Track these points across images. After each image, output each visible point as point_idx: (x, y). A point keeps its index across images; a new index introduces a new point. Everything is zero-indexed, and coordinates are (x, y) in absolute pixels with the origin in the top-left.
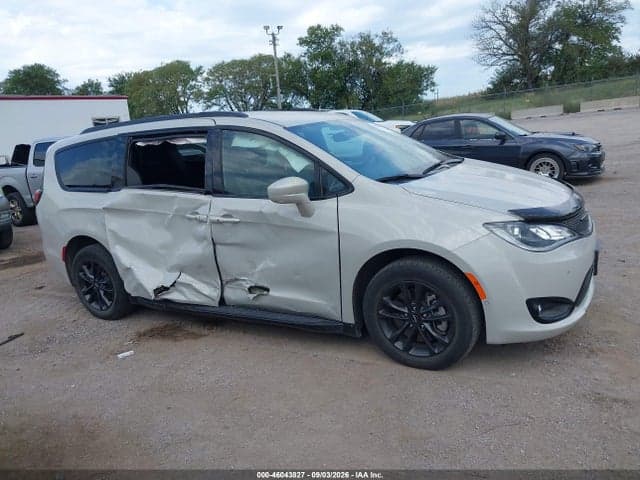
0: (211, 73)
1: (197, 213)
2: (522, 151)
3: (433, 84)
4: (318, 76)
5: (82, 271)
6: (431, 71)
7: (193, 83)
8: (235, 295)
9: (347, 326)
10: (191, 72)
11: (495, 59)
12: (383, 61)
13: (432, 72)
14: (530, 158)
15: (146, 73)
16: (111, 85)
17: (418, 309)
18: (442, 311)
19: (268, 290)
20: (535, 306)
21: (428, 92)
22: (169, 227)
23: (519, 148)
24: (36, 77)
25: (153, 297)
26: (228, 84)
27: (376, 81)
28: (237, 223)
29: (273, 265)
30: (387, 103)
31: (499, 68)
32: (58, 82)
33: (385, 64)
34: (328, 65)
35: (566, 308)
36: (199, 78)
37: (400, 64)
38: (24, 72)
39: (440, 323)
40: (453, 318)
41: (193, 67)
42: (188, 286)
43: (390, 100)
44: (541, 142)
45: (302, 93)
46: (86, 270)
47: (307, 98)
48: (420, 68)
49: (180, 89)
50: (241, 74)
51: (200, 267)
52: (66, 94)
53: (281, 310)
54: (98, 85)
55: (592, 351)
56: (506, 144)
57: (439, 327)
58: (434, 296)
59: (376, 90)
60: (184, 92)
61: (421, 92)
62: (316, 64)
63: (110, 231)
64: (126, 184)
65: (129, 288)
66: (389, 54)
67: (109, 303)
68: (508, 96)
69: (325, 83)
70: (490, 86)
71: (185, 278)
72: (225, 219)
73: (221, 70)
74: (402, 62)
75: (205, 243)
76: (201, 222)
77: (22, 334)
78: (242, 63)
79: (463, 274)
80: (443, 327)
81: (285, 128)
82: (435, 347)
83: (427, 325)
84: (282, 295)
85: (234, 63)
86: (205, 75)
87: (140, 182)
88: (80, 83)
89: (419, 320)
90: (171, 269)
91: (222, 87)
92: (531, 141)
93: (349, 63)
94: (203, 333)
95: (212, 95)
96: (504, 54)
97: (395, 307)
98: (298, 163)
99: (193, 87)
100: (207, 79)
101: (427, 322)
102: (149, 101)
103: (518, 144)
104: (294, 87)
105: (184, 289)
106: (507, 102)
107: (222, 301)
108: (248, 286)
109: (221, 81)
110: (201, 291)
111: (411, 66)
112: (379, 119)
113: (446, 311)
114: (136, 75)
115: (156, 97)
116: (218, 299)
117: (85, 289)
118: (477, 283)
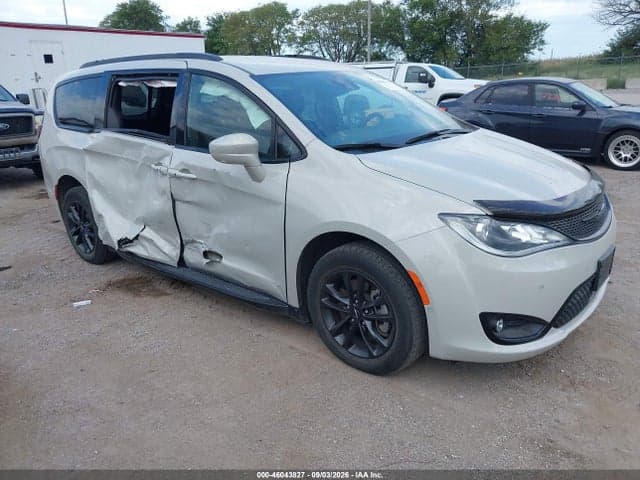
0: (307, 17)
1: (160, 164)
2: (603, 124)
3: (542, 42)
4: (416, 26)
5: (70, 211)
6: (543, 27)
7: (288, 27)
8: (193, 257)
9: (291, 308)
10: (287, 14)
11: (619, 17)
12: (490, 13)
13: (542, 29)
14: (611, 134)
15: (243, 14)
16: (209, 24)
17: (361, 303)
18: (384, 310)
19: (221, 257)
20: (492, 322)
21: (535, 51)
22: (139, 176)
23: (599, 121)
24: (141, 11)
25: (117, 248)
26: (323, 30)
27: (479, 36)
28: (194, 179)
29: (225, 231)
30: (487, 61)
31: (623, 28)
32: (161, 18)
33: (491, 16)
34: (428, 15)
35: (537, 329)
36: (294, 22)
37: (508, 19)
38: (131, 6)
39: (382, 323)
40: (394, 319)
41: (290, 10)
42: (150, 241)
43: (491, 58)
44: (628, 117)
45: (397, 43)
46: (74, 211)
47: (403, 49)
48: (529, 23)
49: (274, 31)
50: (337, 19)
51: (160, 223)
52: (168, 30)
53: (232, 280)
54: (197, 24)
55: (572, 383)
56: (585, 116)
57: (381, 327)
58: (377, 291)
59: (478, 45)
60: (278, 36)
61: (528, 51)
62: (416, 13)
63: (89, 174)
64: (106, 126)
65: (101, 235)
66: (497, 7)
67: (91, 247)
68: (627, 62)
69: (422, 34)
70: (609, 49)
71: (148, 233)
72: (183, 175)
73: (317, 14)
74: (511, 15)
75: (166, 197)
76: (164, 174)
77: (10, 267)
78: (339, 7)
79: (405, 270)
80: (384, 328)
81: (252, 76)
82: (374, 349)
83: (368, 324)
84: (232, 265)
85: (331, 8)
86: (300, 19)
87: (118, 126)
88: (180, 21)
89: (360, 316)
90: (138, 221)
91: (316, 32)
92: (617, 114)
93: (452, 13)
94: (168, 291)
95: (305, 40)
96: (632, 12)
97: (338, 297)
98: (258, 119)
99: (287, 31)
100: (302, 23)
101: (368, 320)
102: (242, 43)
103: (600, 117)
104: (390, 37)
105: (146, 244)
106: (625, 67)
107: (182, 262)
108: (203, 250)
109: (315, 26)
110: (161, 248)
111: (520, 21)
112: (461, 77)
113: (389, 310)
114: (232, 14)
115: (250, 38)
116: (178, 259)
117: (74, 230)
118: (420, 284)
